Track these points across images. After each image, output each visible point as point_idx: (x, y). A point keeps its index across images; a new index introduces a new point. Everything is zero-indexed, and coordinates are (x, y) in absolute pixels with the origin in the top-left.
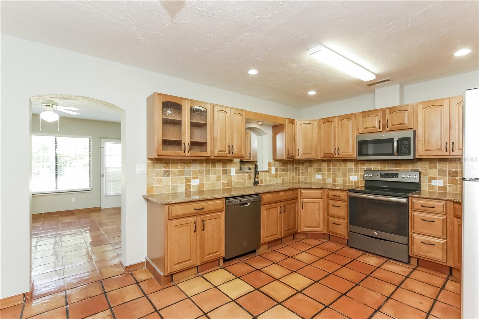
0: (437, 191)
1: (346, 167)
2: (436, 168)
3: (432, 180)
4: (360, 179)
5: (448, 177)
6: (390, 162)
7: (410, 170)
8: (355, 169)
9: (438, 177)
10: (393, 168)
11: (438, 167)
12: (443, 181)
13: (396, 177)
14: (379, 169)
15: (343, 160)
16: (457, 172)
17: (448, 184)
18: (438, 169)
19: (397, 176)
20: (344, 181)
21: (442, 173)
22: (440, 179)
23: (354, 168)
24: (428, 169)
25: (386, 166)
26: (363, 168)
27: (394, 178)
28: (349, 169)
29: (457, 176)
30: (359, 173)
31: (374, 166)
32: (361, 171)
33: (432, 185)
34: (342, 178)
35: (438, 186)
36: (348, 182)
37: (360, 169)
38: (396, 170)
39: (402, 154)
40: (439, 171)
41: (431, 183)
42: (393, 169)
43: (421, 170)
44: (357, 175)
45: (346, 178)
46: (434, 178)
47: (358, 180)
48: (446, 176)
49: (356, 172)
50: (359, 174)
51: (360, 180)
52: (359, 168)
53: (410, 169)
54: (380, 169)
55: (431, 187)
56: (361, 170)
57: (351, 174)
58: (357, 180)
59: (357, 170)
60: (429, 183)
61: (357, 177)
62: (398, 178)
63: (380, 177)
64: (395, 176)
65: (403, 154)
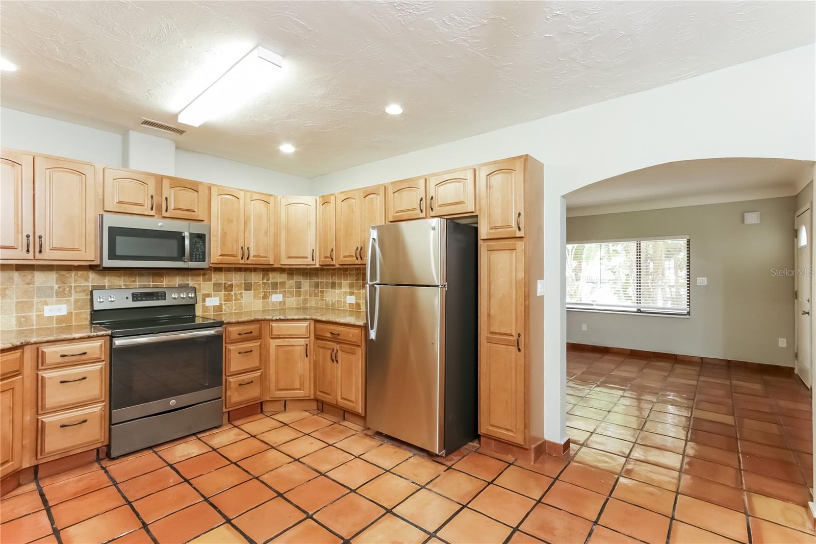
0: (212, 313)
1: (28, 284)
2: (211, 281)
3: (206, 299)
4: (74, 310)
5: (223, 292)
6: (144, 272)
7: (177, 286)
8: (59, 288)
9: (213, 293)
10: (150, 282)
11: (213, 280)
12: (218, 298)
13: (162, 298)
14: (121, 286)
15: (17, 265)
16: (232, 285)
17: (223, 302)
18: (213, 282)
19: (163, 296)
20: (23, 319)
21: (217, 287)
22: (215, 296)
23: (56, 287)
24: (202, 282)
25: (136, 279)
26: (82, 285)
27: (159, 300)
28: (39, 288)
29: (232, 291)
30: (71, 296)
31: (109, 280)
32: (76, 292)
33: (206, 305)
34: (15, 314)
35: (214, 306)
36: (35, 322)
37: (75, 287)
38: (155, 286)
39: (194, 260)
40: (215, 284)
41: (205, 302)
42: (150, 285)
43: (193, 284)
44: (64, 301)
45: (31, 312)
46: (208, 295)
47: (70, 314)
48: (222, 291)
49: (61, 294)
50: (72, 299)
51: (74, 312)
52: (73, 285)
53: (177, 283)
54: (124, 285)
55: (205, 309)
56: (78, 290)
57: (46, 301)
58: (66, 314)
59: (65, 290)
60: (203, 303)
61: (65, 305)
62: (165, 299)
63: (133, 301)
64: (160, 296)
65: (196, 259)
